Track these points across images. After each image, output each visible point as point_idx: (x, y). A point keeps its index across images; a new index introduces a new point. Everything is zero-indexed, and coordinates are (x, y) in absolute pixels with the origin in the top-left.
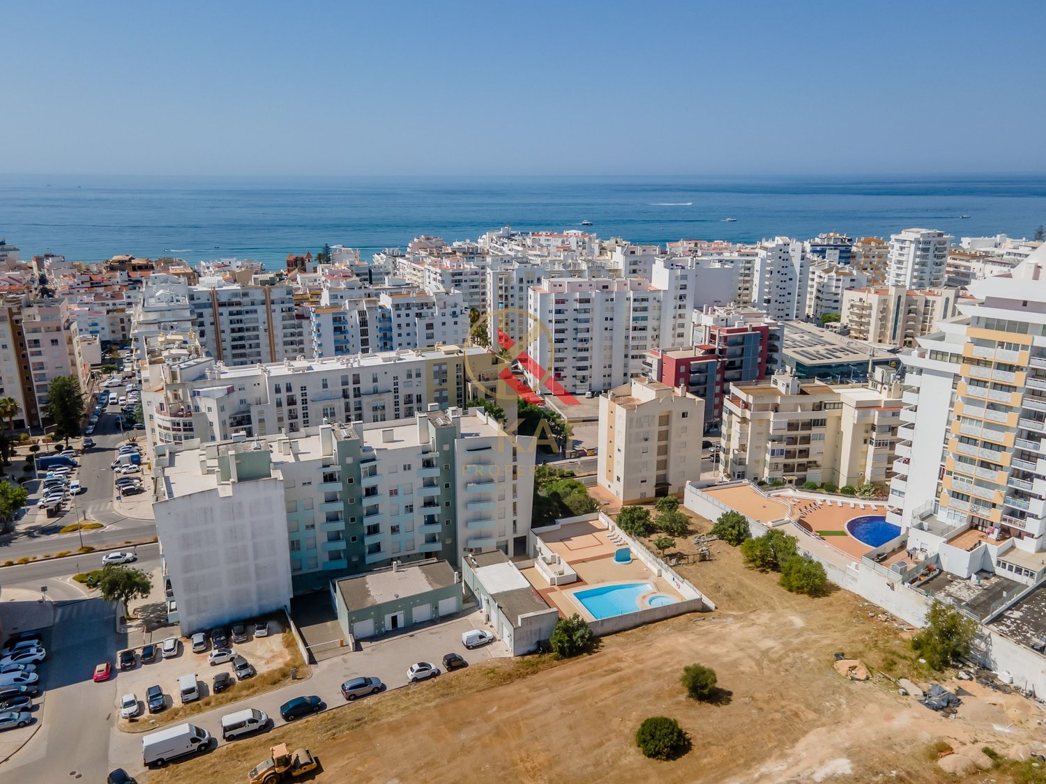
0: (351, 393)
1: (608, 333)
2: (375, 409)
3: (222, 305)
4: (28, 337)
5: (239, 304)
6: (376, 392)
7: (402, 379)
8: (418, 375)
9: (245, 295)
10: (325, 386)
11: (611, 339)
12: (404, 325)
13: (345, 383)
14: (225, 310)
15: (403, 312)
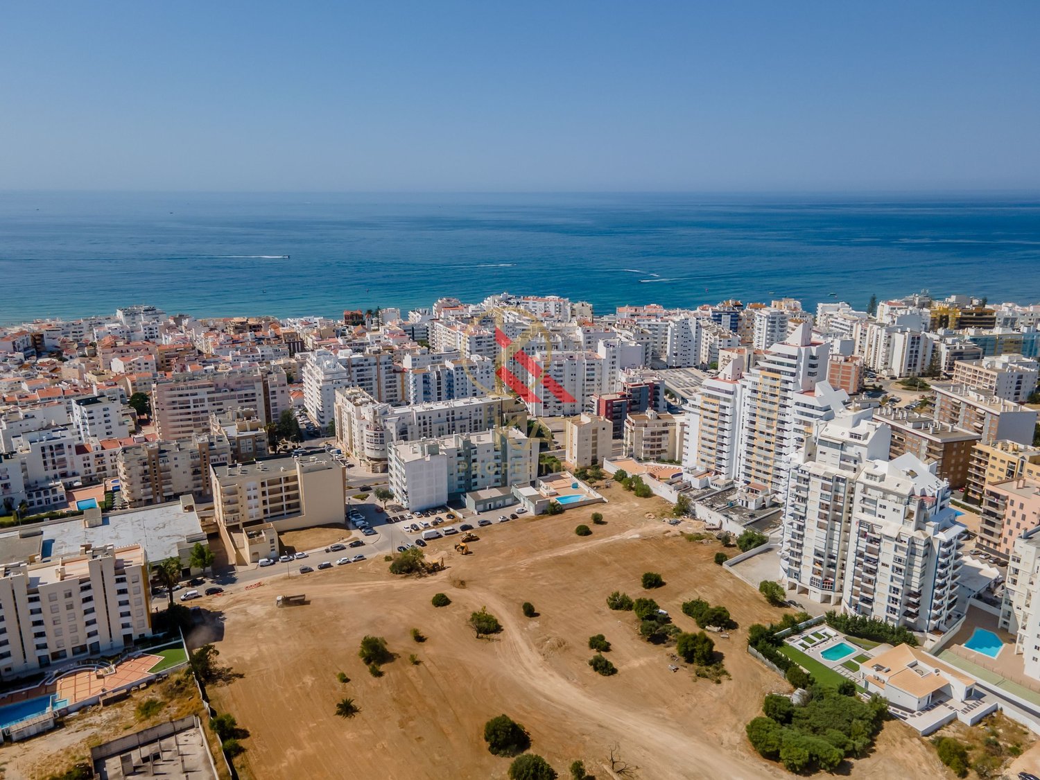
0: (450, 419)
1: (573, 382)
2: (461, 426)
3: (353, 366)
4: (271, 389)
5: (362, 365)
6: (461, 418)
7: (473, 412)
8: (481, 410)
9: (366, 360)
10: (439, 416)
11: (575, 385)
12: (460, 379)
13: (448, 415)
14: (355, 369)
15: (460, 371)
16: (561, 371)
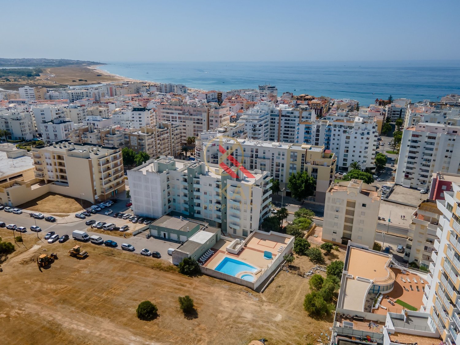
0: (254, 156)
1: (447, 160)
2: (261, 165)
3: (283, 116)
4: (210, 118)
5: (289, 116)
6: (264, 158)
7: (276, 155)
8: (283, 155)
9: (292, 113)
11: (449, 163)
12: (336, 135)
13: (252, 151)
14: (283, 118)
15: (337, 129)
16: (431, 144)
